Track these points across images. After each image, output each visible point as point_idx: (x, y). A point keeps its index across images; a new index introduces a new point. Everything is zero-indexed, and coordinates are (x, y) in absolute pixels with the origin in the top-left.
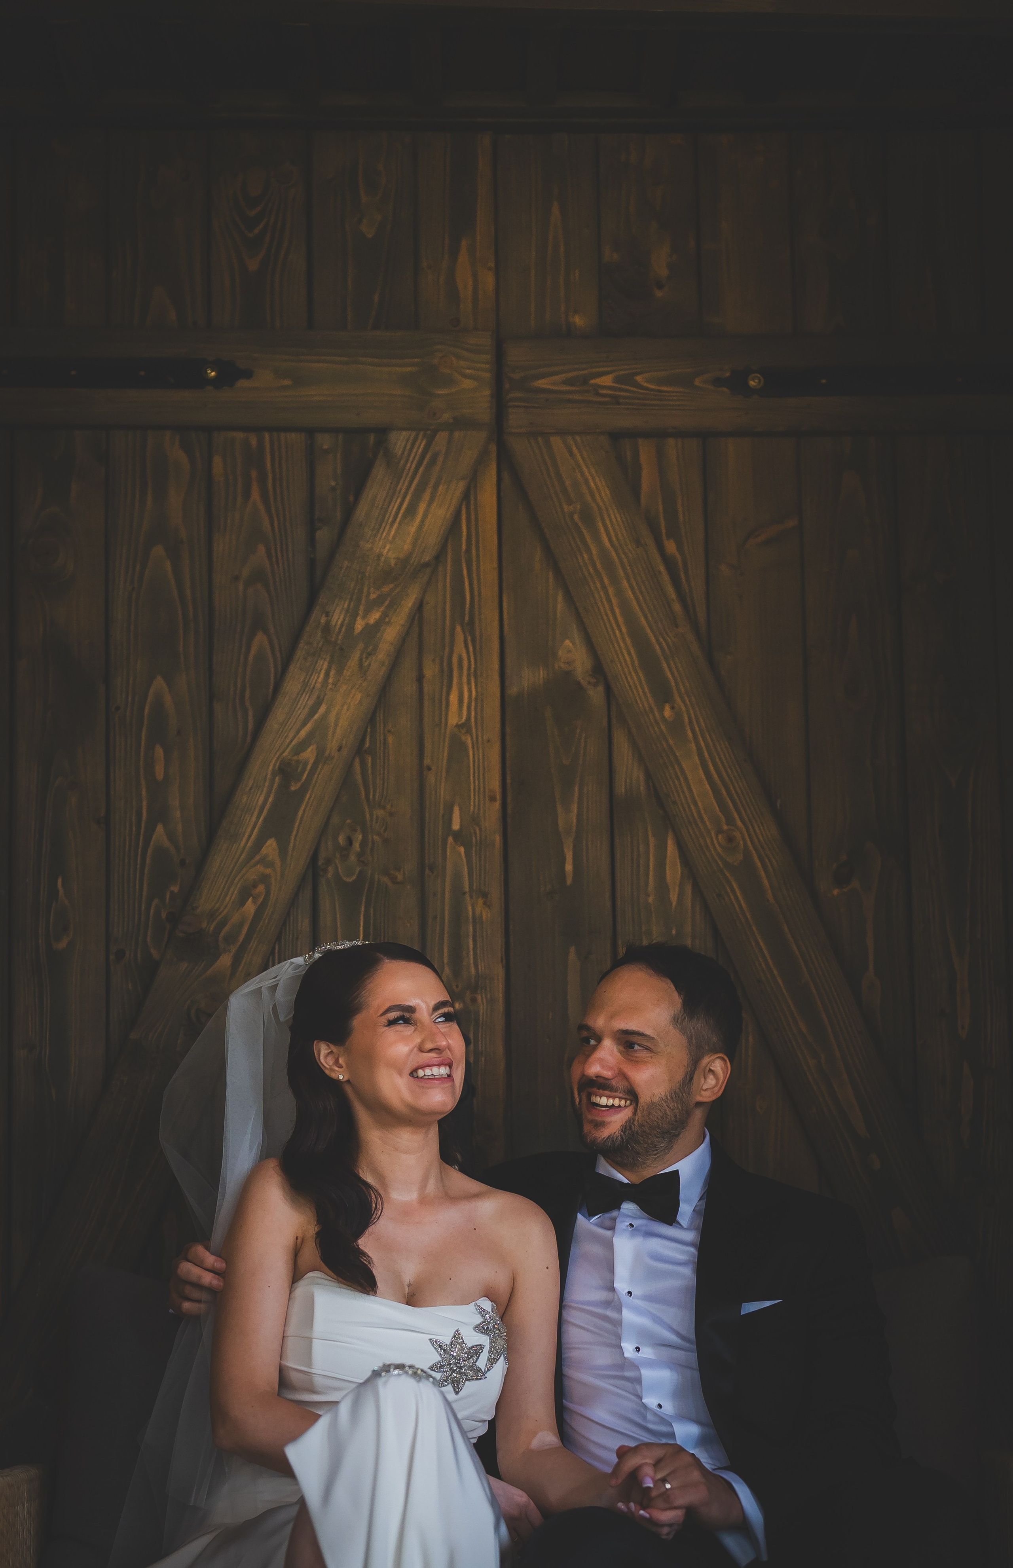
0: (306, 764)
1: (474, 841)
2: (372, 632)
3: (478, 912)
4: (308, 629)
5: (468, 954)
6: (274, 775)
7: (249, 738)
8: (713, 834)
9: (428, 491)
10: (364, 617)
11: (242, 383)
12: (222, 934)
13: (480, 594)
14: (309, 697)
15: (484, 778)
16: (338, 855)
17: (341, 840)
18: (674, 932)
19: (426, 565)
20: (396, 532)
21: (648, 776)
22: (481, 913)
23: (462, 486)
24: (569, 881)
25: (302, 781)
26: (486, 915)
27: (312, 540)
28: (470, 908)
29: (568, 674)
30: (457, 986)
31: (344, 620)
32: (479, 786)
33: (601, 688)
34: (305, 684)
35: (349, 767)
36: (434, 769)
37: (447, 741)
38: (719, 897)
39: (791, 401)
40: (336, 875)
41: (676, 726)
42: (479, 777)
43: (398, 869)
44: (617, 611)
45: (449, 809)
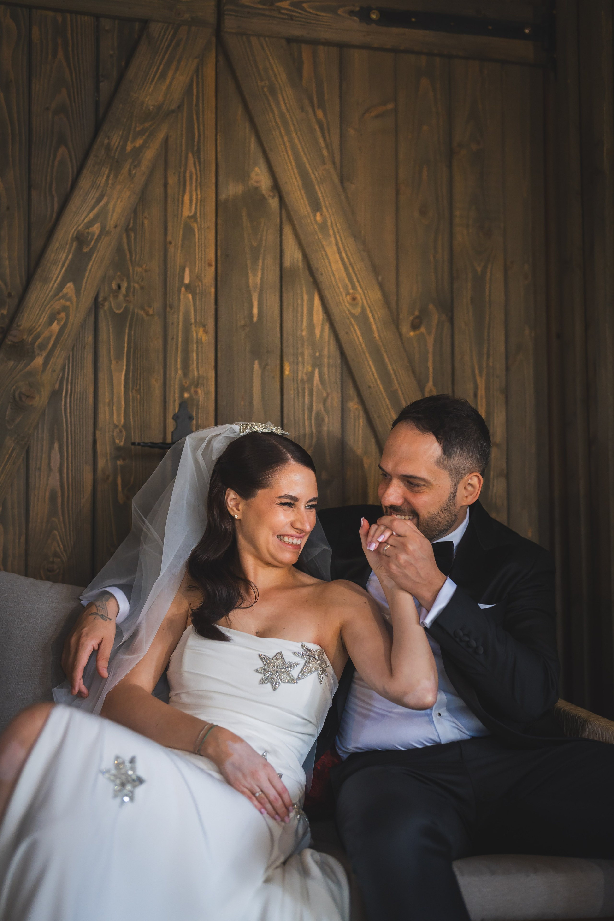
0: (93, 235)
1: (198, 290)
3: (200, 335)
4: (96, 146)
5: (193, 364)
6: (72, 241)
7: (54, 216)
8: (344, 295)
9: (175, 63)
10: (132, 142)
12: (37, 343)
13: (204, 133)
14: (96, 191)
15: (205, 252)
16: (111, 295)
17: (114, 286)
18: (317, 354)
19: (173, 111)
20: (154, 89)
21: (305, 257)
22: (202, 337)
23: (195, 63)
24: (255, 319)
25: (91, 246)
26: (204, 338)
27: (97, 89)
28: (194, 334)
29: (257, 189)
30: (186, 383)
31: (119, 143)
32: (202, 257)
33: (277, 199)
34: (94, 183)
35: (121, 240)
36: (173, 243)
37: (182, 226)
38: (347, 333)
39: (395, 30)
40: (110, 308)
41: (323, 227)
42: (202, 250)
43: (150, 306)
44: (290, 152)
45: (183, 270)
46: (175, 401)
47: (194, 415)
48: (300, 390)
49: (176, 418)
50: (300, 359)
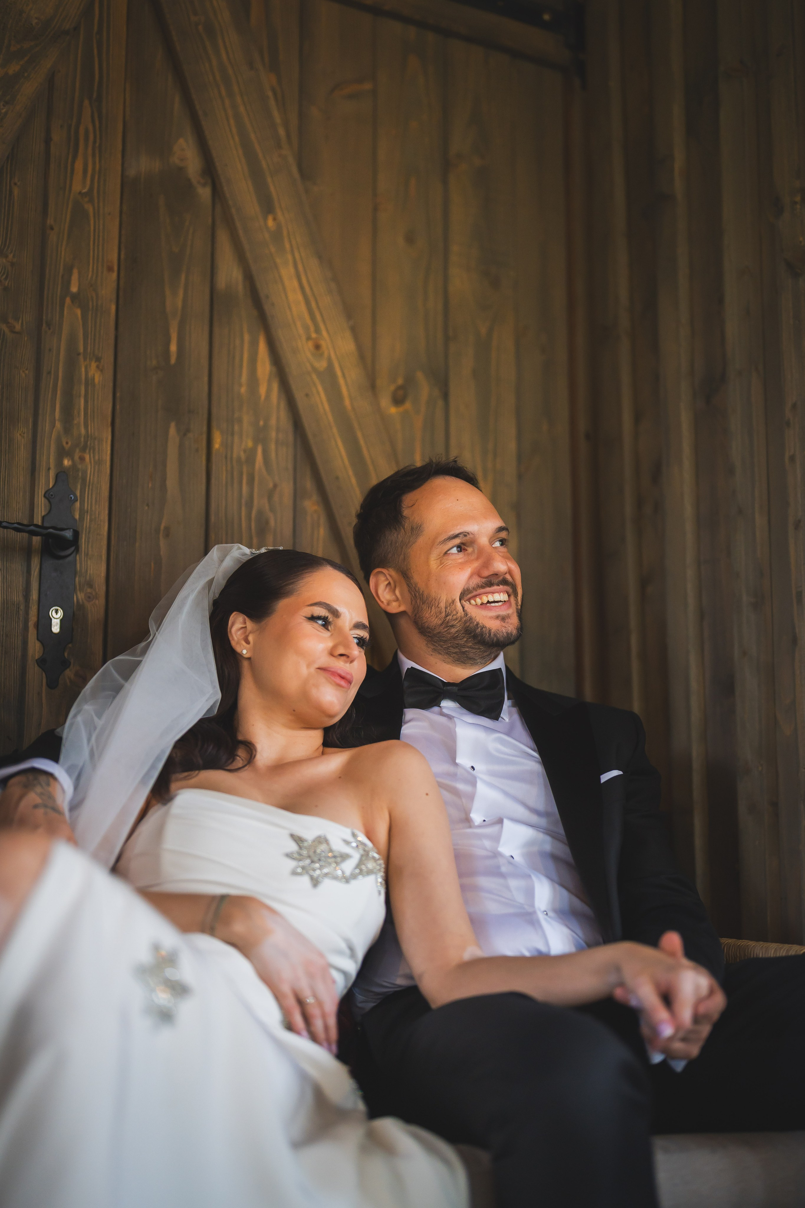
1: (91, 307)
2: (11, 82)
3: (91, 374)
5: (79, 413)
15: (103, 248)
18: (261, 423)
19: (65, 33)
21: (249, 278)
22: (94, 375)
24: (173, 360)
26: (97, 377)
28: (83, 369)
29: (181, 170)
30: (67, 443)
32: (98, 256)
33: (208, 188)
36: (56, 229)
37: (70, 206)
38: (306, 395)
42: (98, 245)
43: (16, 319)
44: (232, 122)
45: (69, 270)
46: (49, 469)
47: (78, 494)
48: (236, 474)
49: (47, 495)
50: (236, 428)
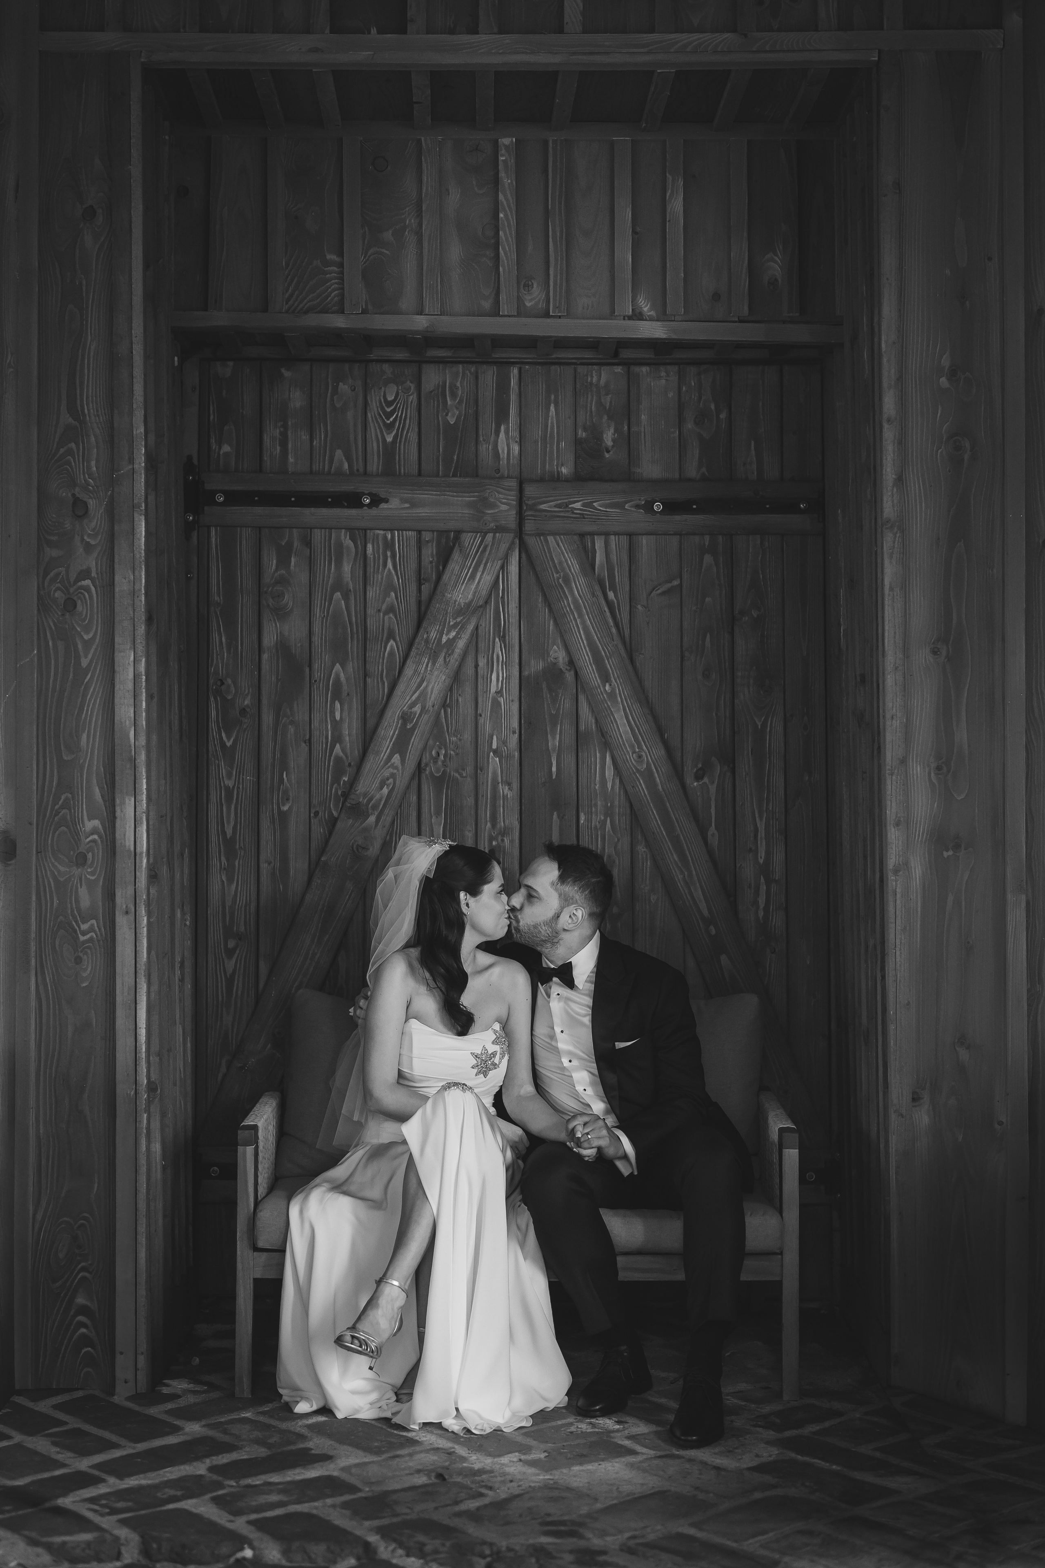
0: (415, 714)
1: (504, 754)
2: (451, 642)
4: (417, 641)
5: (500, 816)
6: (398, 719)
7: (385, 699)
8: (630, 754)
9: (482, 566)
10: (447, 635)
11: (383, 506)
12: (370, 805)
13: (509, 621)
14: (417, 678)
15: (510, 721)
16: (432, 761)
17: (434, 753)
18: (609, 804)
19: (481, 606)
20: (465, 587)
21: (597, 722)
22: (507, 794)
23: (500, 562)
24: (554, 777)
25: (413, 723)
26: (510, 794)
27: (419, 591)
28: (501, 791)
29: (555, 665)
30: (494, 832)
31: (436, 636)
32: (507, 726)
33: (572, 673)
34: (415, 671)
35: (438, 715)
36: (483, 715)
37: (490, 700)
38: (633, 787)
39: (678, 518)
40: (431, 772)
41: (612, 695)
42: (507, 720)
43: (463, 770)
44: (582, 632)
45: (491, 737)
47: (501, 860)
50: (593, 809)
